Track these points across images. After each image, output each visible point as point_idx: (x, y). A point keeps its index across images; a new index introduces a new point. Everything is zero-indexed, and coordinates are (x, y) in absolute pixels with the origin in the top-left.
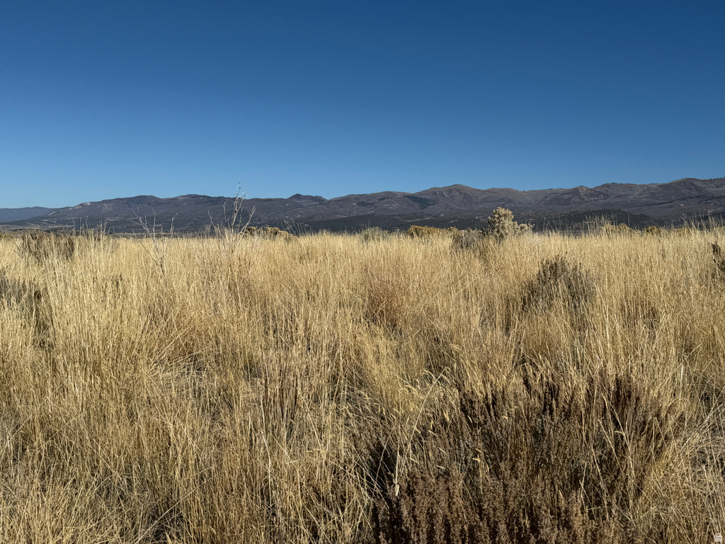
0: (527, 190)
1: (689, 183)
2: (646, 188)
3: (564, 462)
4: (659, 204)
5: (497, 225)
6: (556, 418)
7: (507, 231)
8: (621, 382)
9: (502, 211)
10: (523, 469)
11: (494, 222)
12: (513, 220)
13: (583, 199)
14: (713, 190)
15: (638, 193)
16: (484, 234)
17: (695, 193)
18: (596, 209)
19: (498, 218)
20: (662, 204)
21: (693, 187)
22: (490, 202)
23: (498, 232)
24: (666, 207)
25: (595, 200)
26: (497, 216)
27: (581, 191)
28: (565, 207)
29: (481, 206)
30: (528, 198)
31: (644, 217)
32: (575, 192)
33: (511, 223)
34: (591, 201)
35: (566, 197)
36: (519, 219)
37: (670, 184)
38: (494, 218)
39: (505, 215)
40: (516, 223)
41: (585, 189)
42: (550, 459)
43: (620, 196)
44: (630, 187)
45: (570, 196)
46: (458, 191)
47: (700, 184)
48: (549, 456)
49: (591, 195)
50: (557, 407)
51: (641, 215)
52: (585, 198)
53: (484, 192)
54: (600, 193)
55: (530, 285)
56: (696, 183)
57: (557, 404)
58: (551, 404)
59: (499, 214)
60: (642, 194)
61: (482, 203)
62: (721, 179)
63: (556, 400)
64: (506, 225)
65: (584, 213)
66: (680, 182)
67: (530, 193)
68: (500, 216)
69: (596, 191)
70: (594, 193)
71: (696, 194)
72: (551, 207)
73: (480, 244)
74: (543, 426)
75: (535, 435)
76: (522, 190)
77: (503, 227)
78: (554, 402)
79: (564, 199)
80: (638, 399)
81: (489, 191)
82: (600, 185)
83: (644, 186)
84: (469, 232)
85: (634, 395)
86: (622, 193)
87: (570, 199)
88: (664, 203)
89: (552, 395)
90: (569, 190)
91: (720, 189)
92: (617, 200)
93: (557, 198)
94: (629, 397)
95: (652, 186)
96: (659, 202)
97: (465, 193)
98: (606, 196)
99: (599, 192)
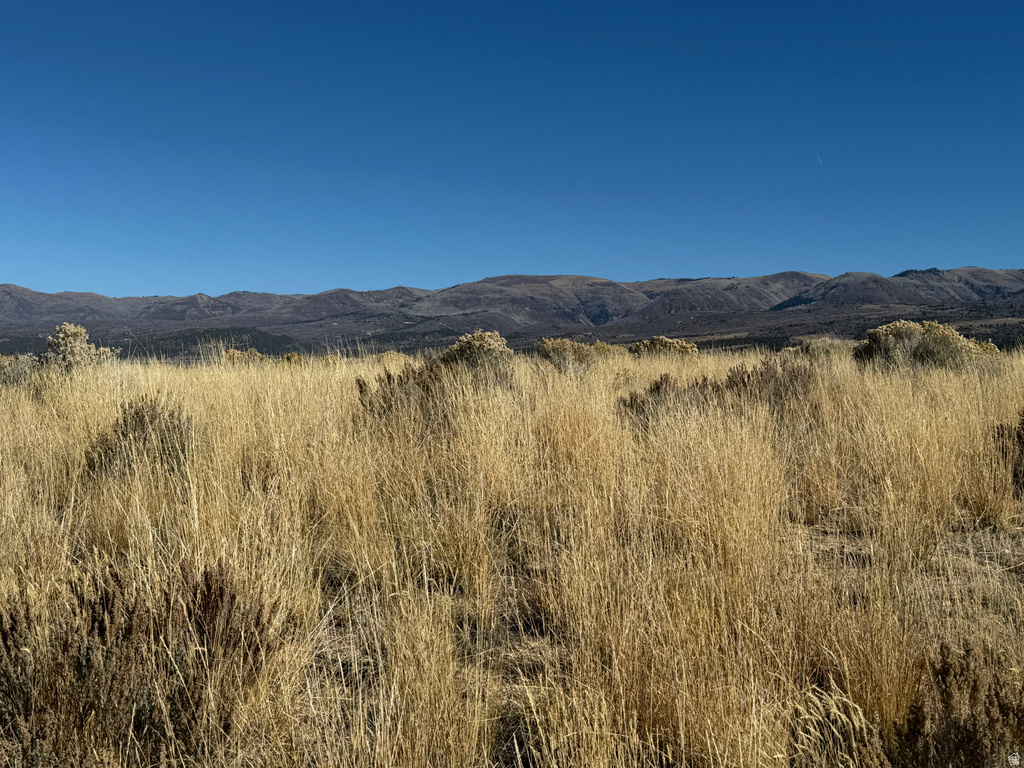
0: (119, 297)
1: (342, 295)
2: (289, 301)
3: (119, 703)
4: (306, 322)
5: (62, 348)
6: (110, 639)
7: (78, 358)
8: (212, 576)
9: (70, 328)
10: (53, 723)
11: (58, 345)
12: (89, 342)
13: (204, 312)
14: (372, 305)
15: (278, 306)
16: (43, 361)
17: (350, 309)
18: (222, 326)
19: (63, 339)
20: (309, 321)
21: (347, 301)
22: (60, 313)
23: (64, 359)
24: (314, 326)
25: (221, 315)
26: (62, 335)
27: (199, 300)
28: (179, 322)
29: (47, 318)
30: (121, 308)
31: (287, 339)
32: (192, 301)
33: (85, 345)
34: (215, 315)
35: (179, 308)
36: (97, 340)
37: (320, 295)
38: (58, 338)
39: (75, 335)
40: (93, 346)
41: (206, 299)
42: (99, 702)
43: (254, 310)
44: (267, 298)
45: (185, 307)
46: (9, 294)
47: (356, 298)
48: (98, 697)
49: (215, 307)
50: (112, 623)
51: (283, 336)
52: (206, 310)
53: (51, 297)
54: (228, 305)
55: (103, 440)
56: (351, 295)
57: (112, 618)
58: (103, 620)
59: (65, 333)
60: (283, 308)
61: (49, 314)
62: (382, 292)
63: (110, 613)
64: (77, 350)
65: (206, 331)
66: (332, 294)
67: (126, 300)
68: (68, 336)
69: (220, 302)
70: (219, 304)
71: (352, 309)
72: (156, 321)
73: (35, 376)
74: (88, 654)
75: (78, 667)
76: (112, 297)
77: (72, 353)
78: (106, 617)
79: (175, 311)
80: (233, 597)
81: (60, 296)
82: (227, 292)
83: (286, 297)
84: (17, 359)
85: (227, 590)
86: (257, 306)
87: (185, 310)
88: (313, 321)
89: (103, 607)
90: (183, 299)
91: (381, 304)
92: (251, 315)
93: (165, 309)
94: (221, 595)
95: (296, 298)
96: (306, 319)
97: (21, 298)
98: (236, 309)
99: (226, 303)
